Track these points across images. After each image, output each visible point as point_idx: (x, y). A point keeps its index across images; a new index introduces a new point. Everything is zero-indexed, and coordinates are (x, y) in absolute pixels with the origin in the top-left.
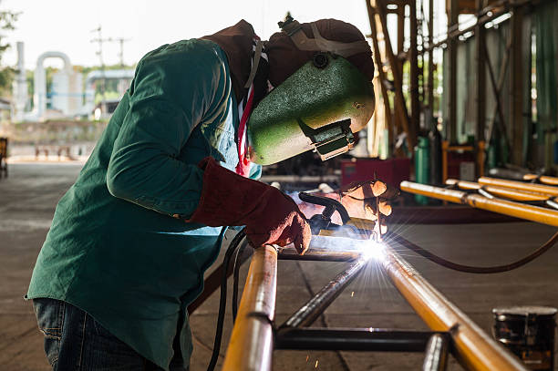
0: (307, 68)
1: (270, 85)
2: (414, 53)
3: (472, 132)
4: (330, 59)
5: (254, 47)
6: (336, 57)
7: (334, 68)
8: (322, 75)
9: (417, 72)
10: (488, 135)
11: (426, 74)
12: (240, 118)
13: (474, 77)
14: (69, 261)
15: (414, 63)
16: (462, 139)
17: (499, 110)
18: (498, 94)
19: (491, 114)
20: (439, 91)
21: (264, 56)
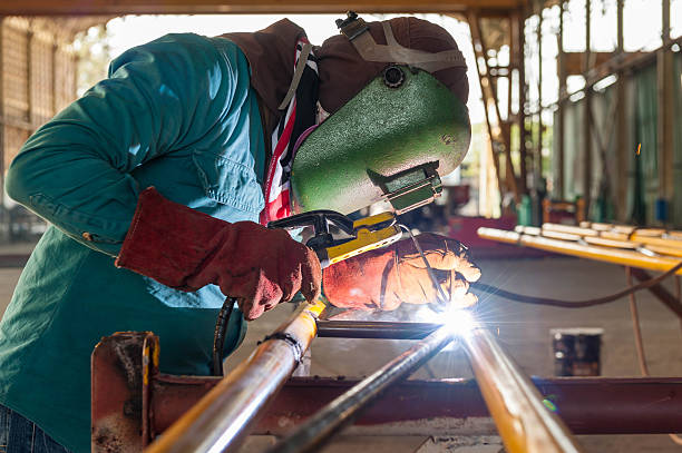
0: (376, 87)
1: (321, 109)
2: (522, 116)
3: (579, 190)
4: (408, 74)
5: (298, 52)
6: (416, 71)
7: (413, 87)
8: (396, 98)
9: (525, 134)
10: (595, 193)
11: (535, 136)
12: (274, 148)
13: (581, 139)
14: (15, 349)
15: (522, 125)
16: (570, 197)
17: (605, 170)
18: (603, 155)
19: (597, 174)
20: (546, 152)
21: (313, 65)
